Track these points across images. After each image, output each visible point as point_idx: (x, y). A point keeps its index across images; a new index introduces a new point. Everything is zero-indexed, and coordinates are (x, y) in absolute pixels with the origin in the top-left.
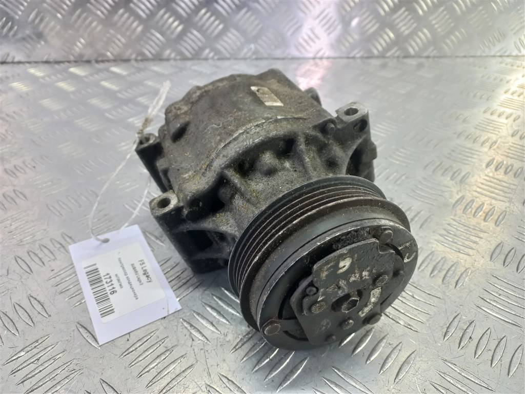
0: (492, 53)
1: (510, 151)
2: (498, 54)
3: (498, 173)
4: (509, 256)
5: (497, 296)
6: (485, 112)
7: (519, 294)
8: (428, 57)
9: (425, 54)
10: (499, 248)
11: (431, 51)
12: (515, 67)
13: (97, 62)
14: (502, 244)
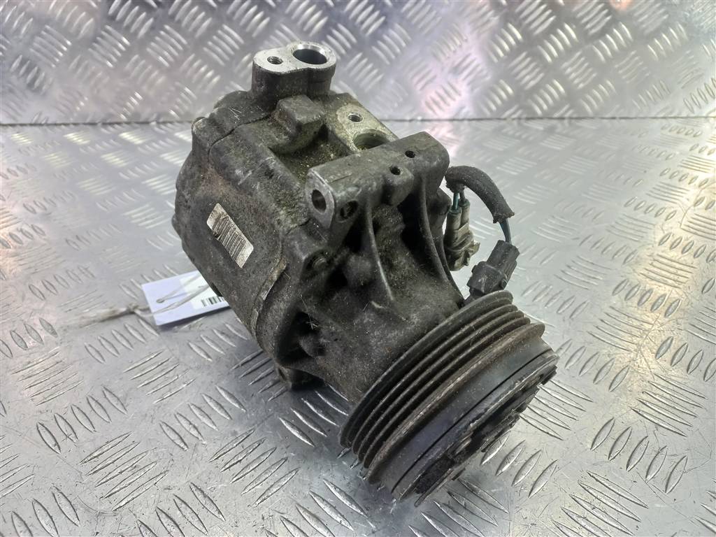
0: (653, 114)
1: (652, 268)
2: (662, 115)
3: (629, 303)
4: (619, 442)
5: (589, 508)
6: (626, 205)
7: (623, 508)
8: (561, 118)
9: (556, 115)
10: (608, 429)
11: (565, 111)
12: (682, 135)
13: (105, 124)
14: (612, 422)
